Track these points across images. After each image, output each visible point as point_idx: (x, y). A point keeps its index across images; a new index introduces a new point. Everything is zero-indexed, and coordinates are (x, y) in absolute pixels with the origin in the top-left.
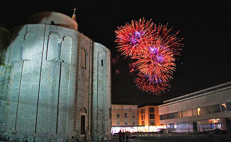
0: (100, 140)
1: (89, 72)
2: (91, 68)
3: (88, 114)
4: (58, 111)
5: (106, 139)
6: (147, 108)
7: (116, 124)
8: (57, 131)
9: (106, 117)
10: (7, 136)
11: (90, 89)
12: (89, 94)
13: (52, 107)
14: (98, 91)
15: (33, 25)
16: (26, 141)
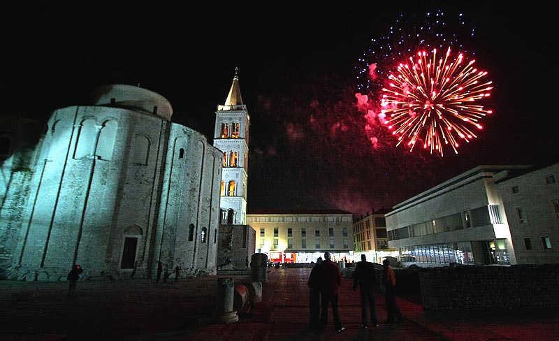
1: (155, 170)
2: (160, 163)
3: (144, 235)
4: (80, 233)
6: (371, 219)
9: (178, 240)
10: (9, 272)
11: (155, 197)
13: (72, 227)
14: (168, 197)
15: (63, 110)
16: (24, 280)
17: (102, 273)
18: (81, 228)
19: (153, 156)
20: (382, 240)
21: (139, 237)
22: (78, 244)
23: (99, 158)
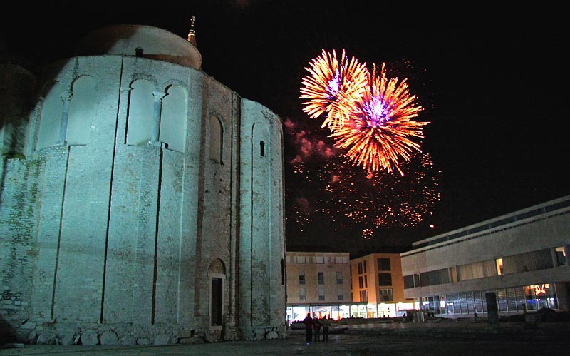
0: (259, 337)
1: (231, 173)
2: (235, 162)
3: (228, 275)
4: (155, 268)
5: (273, 335)
6: (371, 259)
7: (297, 300)
8: (153, 317)
9: (272, 282)
10: (31, 330)
11: (234, 215)
12: (231, 225)
13: (142, 258)
14: (252, 217)
15: (91, 58)
16: (79, 343)
17: (193, 332)
18: (156, 261)
19: (226, 150)
20: (387, 288)
21: (223, 277)
22: (154, 287)
23: (167, 146)
